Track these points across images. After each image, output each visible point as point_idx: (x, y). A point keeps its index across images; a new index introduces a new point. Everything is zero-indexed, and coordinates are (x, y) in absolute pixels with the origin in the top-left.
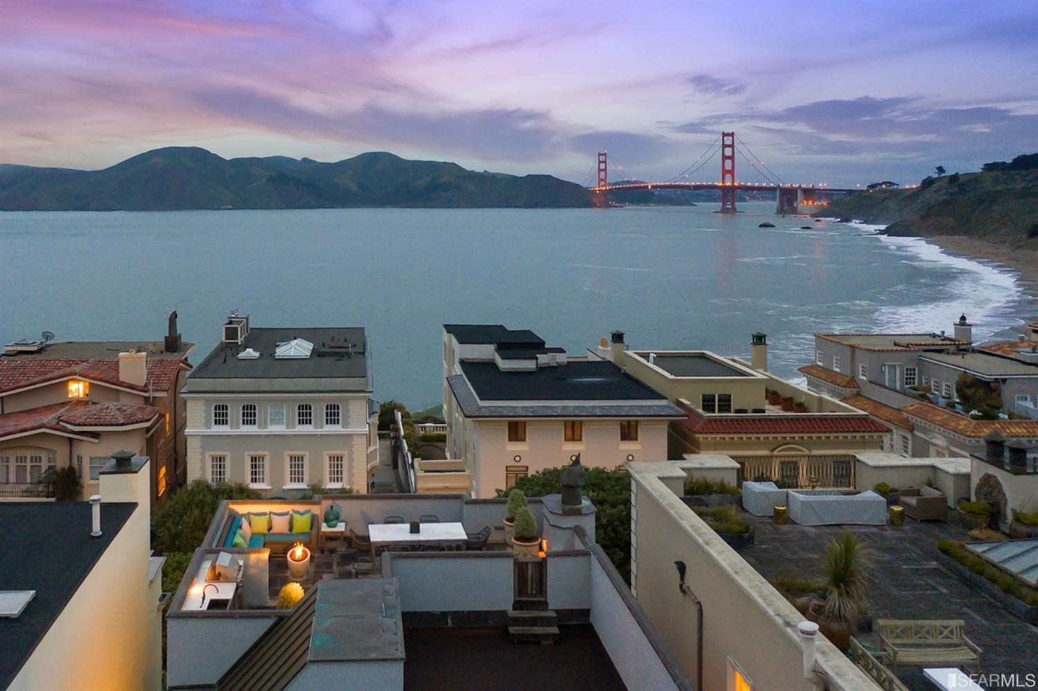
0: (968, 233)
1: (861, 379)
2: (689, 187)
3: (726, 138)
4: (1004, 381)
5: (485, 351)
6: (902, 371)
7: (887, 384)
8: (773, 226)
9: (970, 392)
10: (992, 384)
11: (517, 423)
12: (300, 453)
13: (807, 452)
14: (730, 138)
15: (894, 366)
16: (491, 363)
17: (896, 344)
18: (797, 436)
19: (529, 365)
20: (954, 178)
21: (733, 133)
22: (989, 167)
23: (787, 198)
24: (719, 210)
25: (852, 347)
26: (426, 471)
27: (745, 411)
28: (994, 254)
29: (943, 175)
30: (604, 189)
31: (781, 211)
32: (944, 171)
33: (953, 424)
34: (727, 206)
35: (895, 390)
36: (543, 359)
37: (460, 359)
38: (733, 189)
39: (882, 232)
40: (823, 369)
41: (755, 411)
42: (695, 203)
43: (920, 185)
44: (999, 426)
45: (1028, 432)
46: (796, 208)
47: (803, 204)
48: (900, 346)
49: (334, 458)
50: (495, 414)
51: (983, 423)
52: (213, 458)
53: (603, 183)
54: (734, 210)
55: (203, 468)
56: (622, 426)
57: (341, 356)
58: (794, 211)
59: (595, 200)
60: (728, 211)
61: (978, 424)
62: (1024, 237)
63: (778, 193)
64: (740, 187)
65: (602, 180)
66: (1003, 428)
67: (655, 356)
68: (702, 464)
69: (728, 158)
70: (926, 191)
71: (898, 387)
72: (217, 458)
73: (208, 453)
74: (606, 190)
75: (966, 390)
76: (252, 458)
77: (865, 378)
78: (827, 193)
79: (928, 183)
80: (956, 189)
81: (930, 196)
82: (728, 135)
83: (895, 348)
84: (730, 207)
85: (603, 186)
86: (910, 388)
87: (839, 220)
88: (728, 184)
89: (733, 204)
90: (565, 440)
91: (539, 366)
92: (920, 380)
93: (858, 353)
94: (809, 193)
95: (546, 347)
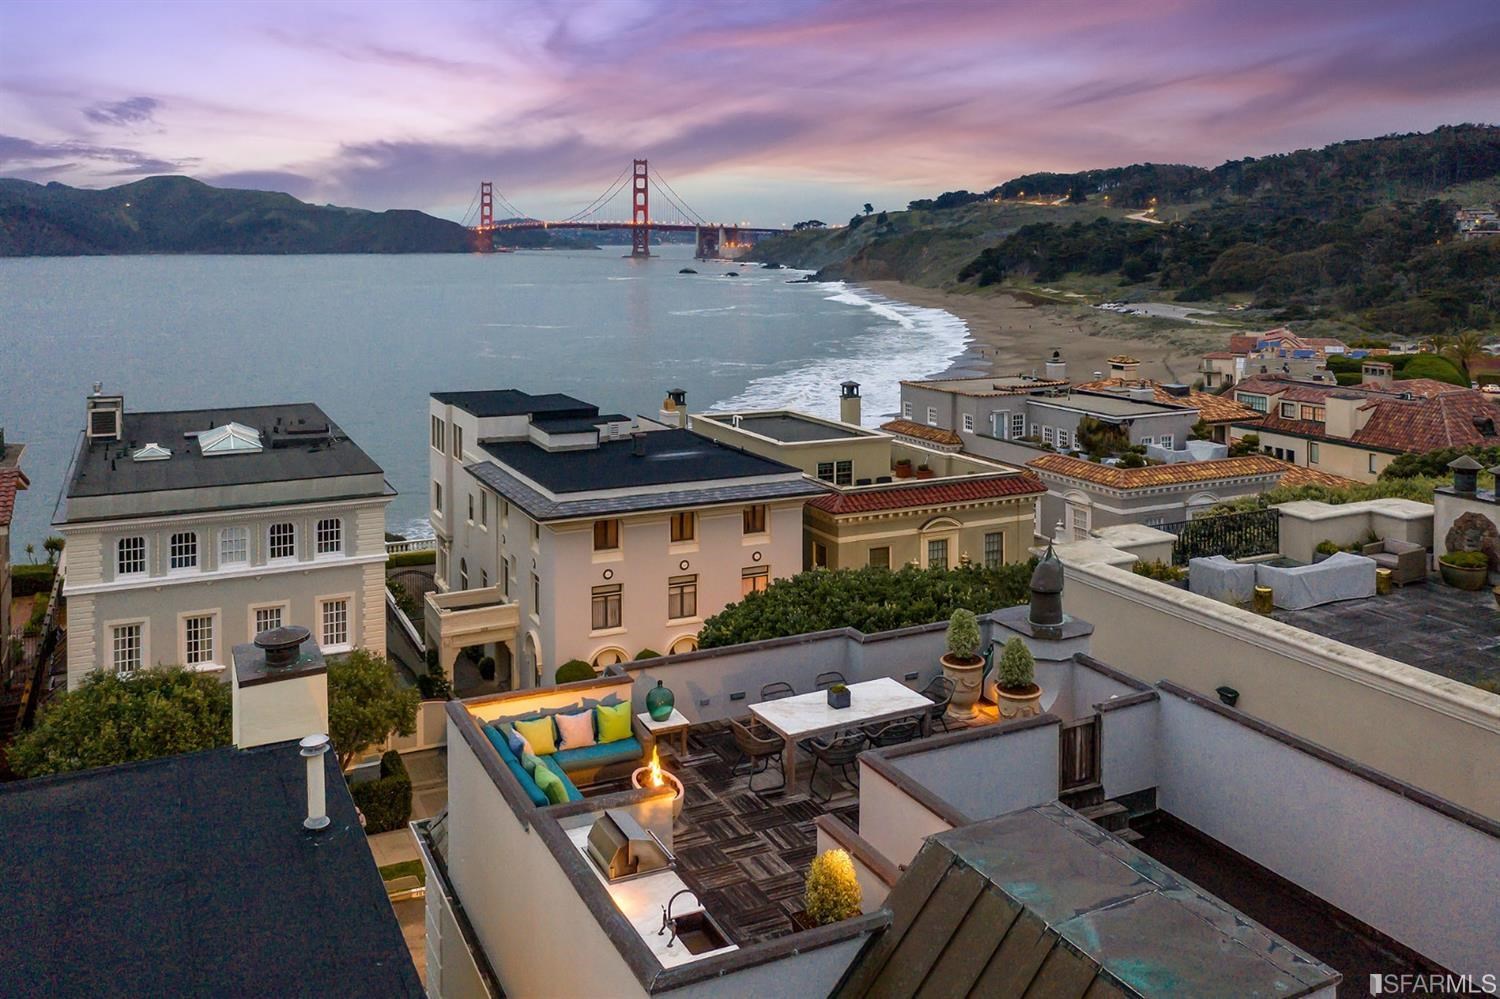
0: (901, 278)
1: (965, 433)
2: (593, 226)
3: (638, 166)
4: (1131, 421)
5: (515, 426)
6: (1009, 420)
7: (995, 435)
8: (694, 272)
9: (1096, 438)
10: (1121, 427)
11: (605, 522)
12: (275, 604)
13: (960, 526)
14: (644, 166)
15: (1002, 414)
16: (524, 443)
17: (995, 388)
18: (948, 506)
19: (588, 440)
20: (882, 217)
21: (646, 161)
22: (917, 205)
23: (708, 239)
24: (630, 255)
25: (954, 394)
26: (453, 609)
27: (868, 482)
28: (929, 300)
29: (871, 213)
30: (488, 228)
31: (701, 255)
32: (872, 210)
33: (1099, 476)
34: (639, 250)
35: (1003, 440)
36: (605, 430)
37: (479, 439)
38: (646, 227)
39: (811, 278)
40: (914, 425)
41: (880, 480)
42: (600, 247)
43: (848, 224)
44: (1147, 474)
45: (1175, 478)
46: (718, 252)
47: (724, 247)
48: (1002, 390)
49: (332, 604)
50: (580, 512)
51: (1131, 472)
52: (116, 630)
53: (487, 221)
54: (646, 253)
55: (98, 651)
56: (745, 513)
57: (315, 445)
58: (715, 254)
59: (477, 243)
60: (642, 255)
61: (1126, 473)
62: (955, 281)
63: (697, 234)
64: (653, 227)
65: (487, 217)
66: (1151, 475)
67: (741, 418)
68: (1133, 540)
69: (640, 191)
70: (855, 232)
71: (1006, 437)
72: (124, 629)
73: (107, 624)
74: (491, 229)
75: (1091, 436)
76: (189, 622)
77: (971, 431)
78: (754, 234)
79: (856, 222)
80: (885, 229)
81: (858, 235)
82: (641, 163)
83: (996, 392)
84: (642, 250)
85: (487, 225)
86: (1019, 439)
87: (765, 264)
88: (640, 221)
89: (645, 247)
90: (672, 541)
91: (600, 441)
92: (1028, 430)
93: (960, 399)
94: (732, 233)
95: (600, 414)
